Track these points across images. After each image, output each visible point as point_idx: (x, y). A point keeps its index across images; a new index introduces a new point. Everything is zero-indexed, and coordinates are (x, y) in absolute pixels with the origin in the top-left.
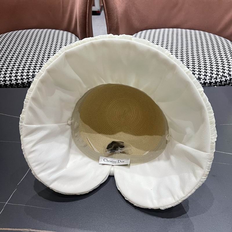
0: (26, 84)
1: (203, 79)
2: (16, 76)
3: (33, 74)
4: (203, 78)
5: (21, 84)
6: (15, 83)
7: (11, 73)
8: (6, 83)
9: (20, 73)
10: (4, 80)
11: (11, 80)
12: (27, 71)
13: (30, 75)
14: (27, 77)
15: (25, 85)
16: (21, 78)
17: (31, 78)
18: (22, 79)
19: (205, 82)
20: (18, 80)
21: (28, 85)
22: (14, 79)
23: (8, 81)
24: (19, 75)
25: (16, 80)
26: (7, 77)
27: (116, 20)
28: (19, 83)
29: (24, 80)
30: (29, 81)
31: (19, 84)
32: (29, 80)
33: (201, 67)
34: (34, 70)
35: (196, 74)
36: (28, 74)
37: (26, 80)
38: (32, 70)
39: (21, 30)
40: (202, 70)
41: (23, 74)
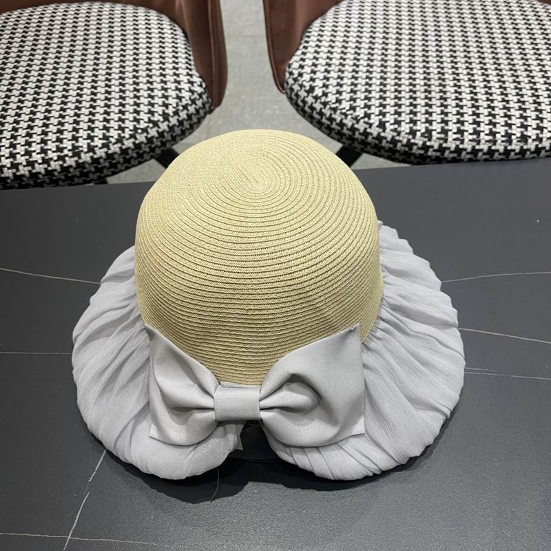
0: (59, 173)
2: (28, 153)
3: (73, 145)
4: (534, 137)
5: (44, 176)
6: (27, 174)
7: (13, 146)
8: (3, 176)
9: (38, 144)
11: (15, 166)
12: (55, 136)
13: (66, 148)
14: (59, 153)
15: (54, 176)
16: (43, 158)
17: (71, 157)
18: (46, 161)
19: (540, 146)
20: (36, 165)
21: (63, 177)
22: (25, 163)
23: (9, 168)
24: (35, 151)
25: (31, 164)
26: (3, 158)
28: (40, 173)
29: (52, 163)
30: (65, 165)
31: (40, 176)
32: (65, 162)
33: (527, 103)
34: (74, 133)
35: (513, 127)
36: (61, 146)
37: (57, 163)
38: (71, 134)
39: (20, 11)
40: (528, 113)
41: (46, 147)
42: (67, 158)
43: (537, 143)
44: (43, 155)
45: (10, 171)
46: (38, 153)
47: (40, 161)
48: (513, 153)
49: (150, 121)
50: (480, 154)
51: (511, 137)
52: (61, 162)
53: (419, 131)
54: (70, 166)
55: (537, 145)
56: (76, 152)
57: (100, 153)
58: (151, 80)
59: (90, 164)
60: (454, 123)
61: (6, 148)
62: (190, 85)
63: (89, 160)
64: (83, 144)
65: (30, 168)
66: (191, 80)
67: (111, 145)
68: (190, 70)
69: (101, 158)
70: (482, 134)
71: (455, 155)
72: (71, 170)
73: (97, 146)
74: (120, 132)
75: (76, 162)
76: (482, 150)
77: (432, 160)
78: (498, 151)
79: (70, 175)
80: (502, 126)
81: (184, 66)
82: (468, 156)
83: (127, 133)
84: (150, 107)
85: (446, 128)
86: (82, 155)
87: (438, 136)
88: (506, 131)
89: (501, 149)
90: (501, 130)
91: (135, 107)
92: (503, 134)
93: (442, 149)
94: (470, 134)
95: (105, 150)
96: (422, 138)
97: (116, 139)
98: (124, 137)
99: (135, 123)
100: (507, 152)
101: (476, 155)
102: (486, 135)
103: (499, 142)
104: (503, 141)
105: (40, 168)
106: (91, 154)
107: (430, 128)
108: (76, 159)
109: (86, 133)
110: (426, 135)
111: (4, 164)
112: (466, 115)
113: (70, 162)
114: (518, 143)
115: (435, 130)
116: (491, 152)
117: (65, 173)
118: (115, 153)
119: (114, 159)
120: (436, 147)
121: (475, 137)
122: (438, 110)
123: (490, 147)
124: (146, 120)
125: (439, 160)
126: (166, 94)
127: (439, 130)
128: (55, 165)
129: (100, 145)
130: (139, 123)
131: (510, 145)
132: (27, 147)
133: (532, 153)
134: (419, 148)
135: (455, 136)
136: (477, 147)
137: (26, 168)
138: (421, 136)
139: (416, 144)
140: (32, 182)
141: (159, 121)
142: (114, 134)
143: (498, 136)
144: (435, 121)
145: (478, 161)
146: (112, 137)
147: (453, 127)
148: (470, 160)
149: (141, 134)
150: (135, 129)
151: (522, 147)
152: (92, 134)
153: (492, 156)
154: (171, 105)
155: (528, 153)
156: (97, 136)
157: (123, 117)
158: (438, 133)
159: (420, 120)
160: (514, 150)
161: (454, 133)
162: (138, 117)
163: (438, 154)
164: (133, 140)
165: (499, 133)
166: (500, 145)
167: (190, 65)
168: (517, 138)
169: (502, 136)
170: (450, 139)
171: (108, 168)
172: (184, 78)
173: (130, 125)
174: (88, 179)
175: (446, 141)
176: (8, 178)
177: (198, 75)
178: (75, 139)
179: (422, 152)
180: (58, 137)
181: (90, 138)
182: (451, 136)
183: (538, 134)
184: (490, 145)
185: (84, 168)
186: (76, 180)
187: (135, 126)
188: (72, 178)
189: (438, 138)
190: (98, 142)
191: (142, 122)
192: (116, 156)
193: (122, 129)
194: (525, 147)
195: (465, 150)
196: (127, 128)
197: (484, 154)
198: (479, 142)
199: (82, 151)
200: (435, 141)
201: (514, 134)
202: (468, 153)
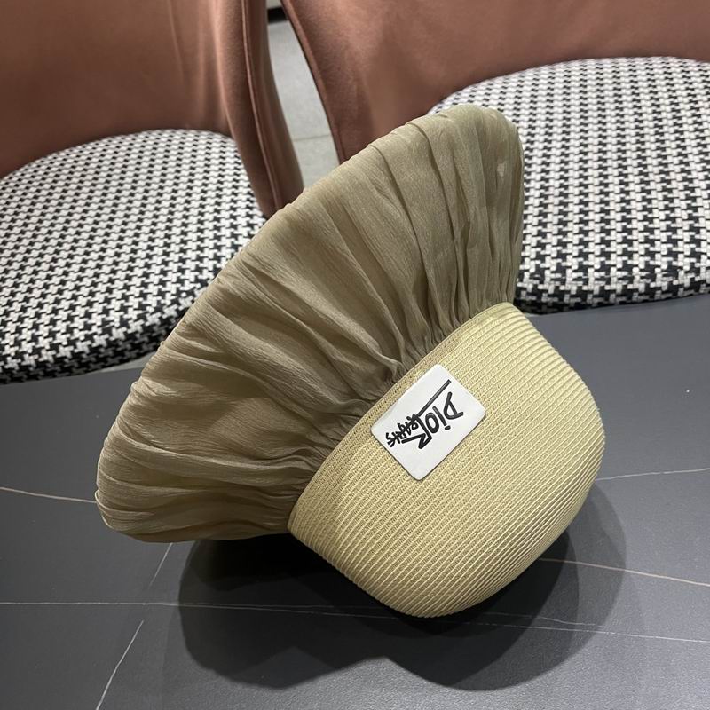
0: (88, 355)
1: (687, 272)
2: (52, 334)
3: (103, 319)
4: (687, 268)
5: (70, 360)
6: (51, 359)
7: (36, 326)
8: (24, 363)
9: (64, 321)
10: (17, 352)
11: (37, 351)
12: (83, 310)
13: (94, 324)
14: (86, 332)
15: (82, 359)
16: (68, 340)
17: (101, 335)
18: (72, 343)
19: (697, 279)
20: (61, 348)
22: (48, 347)
23: (30, 355)
24: (59, 331)
25: (54, 347)
26: (24, 343)
27: (355, 87)
28: (65, 357)
29: (79, 344)
30: (94, 345)
31: (66, 360)
32: (93, 341)
33: (678, 220)
34: (105, 304)
35: (657, 256)
36: (90, 322)
37: (84, 343)
38: (101, 306)
39: (67, 151)
40: (680, 234)
41: (72, 326)
42: (95, 337)
43: (692, 275)
44: (68, 335)
45: (32, 357)
46: (63, 334)
47: (65, 343)
48: (659, 292)
49: (197, 280)
50: (613, 296)
51: (654, 270)
52: (89, 342)
53: (528, 270)
54: (100, 346)
55: (692, 279)
56: (106, 328)
57: (136, 326)
58: (202, 227)
59: (124, 341)
60: (575, 257)
61: (29, 330)
62: (249, 229)
63: (122, 336)
64: (114, 317)
65: (53, 352)
66: (251, 222)
67: (148, 315)
68: (251, 208)
69: (136, 332)
70: (613, 270)
71: (578, 300)
72: (102, 350)
73: (131, 319)
74: (159, 298)
75: (107, 340)
76: (614, 291)
77: (549, 307)
78: (637, 290)
79: (101, 356)
80: (642, 256)
81: (244, 205)
82: (597, 300)
83: (169, 299)
84: (198, 263)
85: (564, 264)
86: (114, 331)
87: (553, 276)
88: (647, 262)
89: (642, 287)
90: (639, 261)
91: (180, 264)
92: (642, 266)
93: (559, 293)
94: (596, 271)
95: (141, 322)
96: (532, 280)
97: (155, 308)
98: (164, 304)
99: (179, 285)
100: (650, 292)
101: (607, 299)
102: (619, 270)
103: (638, 278)
104: (642, 278)
105: (65, 352)
106: (124, 329)
107: (542, 266)
108: (106, 336)
109: (119, 303)
110: (537, 276)
111: (25, 350)
112: (591, 245)
113: (100, 340)
114: (665, 278)
115: (549, 269)
116: (627, 293)
117: (95, 354)
118: (154, 325)
119: (153, 332)
120: (551, 290)
121: (603, 274)
122: (554, 240)
123: (625, 286)
124: (193, 279)
125: (559, 307)
126: (219, 244)
127: (554, 268)
128: (83, 346)
129: (135, 318)
130: (183, 284)
131: (654, 280)
132: (51, 327)
133: (686, 289)
134: (528, 294)
135: (575, 275)
136: (607, 288)
137: (49, 353)
138: (530, 278)
139: (525, 289)
140: (58, 368)
141: (208, 279)
142: (152, 301)
143: (635, 270)
144: (549, 255)
145: (612, 305)
146: (150, 305)
147: (572, 262)
148: (600, 305)
149: (185, 297)
150: (179, 292)
151: (671, 282)
152: (126, 304)
153: (630, 298)
154: (224, 257)
155: (681, 290)
156: (131, 306)
157: (165, 279)
158: (553, 272)
159: (528, 257)
160: (660, 288)
161: (575, 271)
162: (182, 277)
163: (556, 300)
164: (175, 306)
165: (637, 266)
166: (639, 282)
167: (252, 202)
168: (663, 271)
169: (641, 270)
170: (569, 279)
171: (148, 343)
172: (242, 221)
173: (171, 288)
174: (125, 358)
175: (563, 282)
176: (30, 366)
177: (260, 214)
178: (106, 312)
179: (534, 298)
180: (86, 311)
181: (124, 309)
182: (570, 275)
183: (692, 264)
184: (625, 283)
185: (117, 346)
186: (110, 361)
187: (178, 289)
188: (104, 359)
189: (552, 280)
190: (132, 314)
191: (187, 282)
192: (155, 328)
193: (162, 294)
194: (675, 283)
195: (591, 292)
196: (169, 292)
197: (618, 296)
198: (608, 281)
199: (113, 326)
200: (550, 284)
201: (659, 267)
202: (595, 296)
